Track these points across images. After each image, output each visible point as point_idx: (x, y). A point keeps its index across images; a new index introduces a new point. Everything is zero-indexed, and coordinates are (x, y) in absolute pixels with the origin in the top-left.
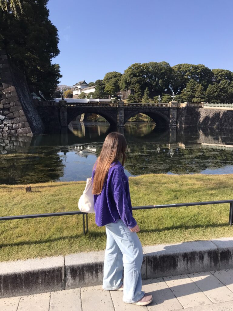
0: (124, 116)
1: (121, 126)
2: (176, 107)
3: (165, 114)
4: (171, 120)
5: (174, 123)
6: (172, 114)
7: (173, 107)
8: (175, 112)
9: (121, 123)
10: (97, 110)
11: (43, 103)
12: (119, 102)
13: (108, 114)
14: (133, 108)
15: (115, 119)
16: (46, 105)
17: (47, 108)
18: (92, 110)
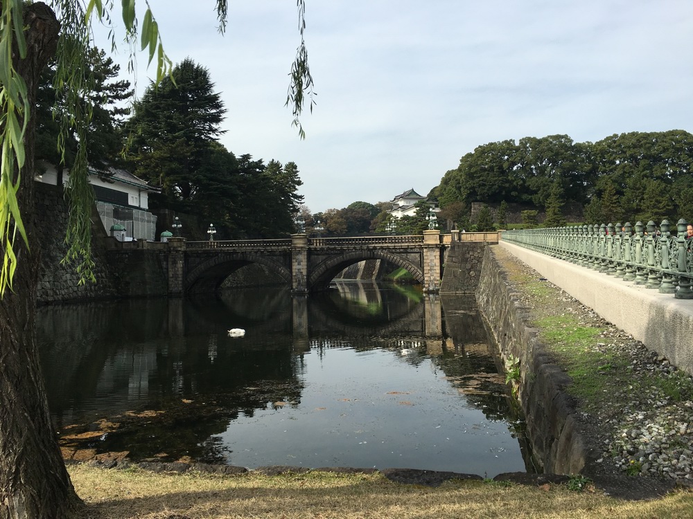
2: (436, 245)
3: (413, 262)
4: (425, 275)
5: (435, 284)
6: (428, 261)
7: (429, 245)
8: (435, 256)
9: (299, 284)
10: (246, 257)
11: (124, 244)
12: (294, 237)
13: (272, 263)
14: (330, 250)
15: (287, 275)
16: (129, 247)
17: (130, 254)
18: (237, 256)
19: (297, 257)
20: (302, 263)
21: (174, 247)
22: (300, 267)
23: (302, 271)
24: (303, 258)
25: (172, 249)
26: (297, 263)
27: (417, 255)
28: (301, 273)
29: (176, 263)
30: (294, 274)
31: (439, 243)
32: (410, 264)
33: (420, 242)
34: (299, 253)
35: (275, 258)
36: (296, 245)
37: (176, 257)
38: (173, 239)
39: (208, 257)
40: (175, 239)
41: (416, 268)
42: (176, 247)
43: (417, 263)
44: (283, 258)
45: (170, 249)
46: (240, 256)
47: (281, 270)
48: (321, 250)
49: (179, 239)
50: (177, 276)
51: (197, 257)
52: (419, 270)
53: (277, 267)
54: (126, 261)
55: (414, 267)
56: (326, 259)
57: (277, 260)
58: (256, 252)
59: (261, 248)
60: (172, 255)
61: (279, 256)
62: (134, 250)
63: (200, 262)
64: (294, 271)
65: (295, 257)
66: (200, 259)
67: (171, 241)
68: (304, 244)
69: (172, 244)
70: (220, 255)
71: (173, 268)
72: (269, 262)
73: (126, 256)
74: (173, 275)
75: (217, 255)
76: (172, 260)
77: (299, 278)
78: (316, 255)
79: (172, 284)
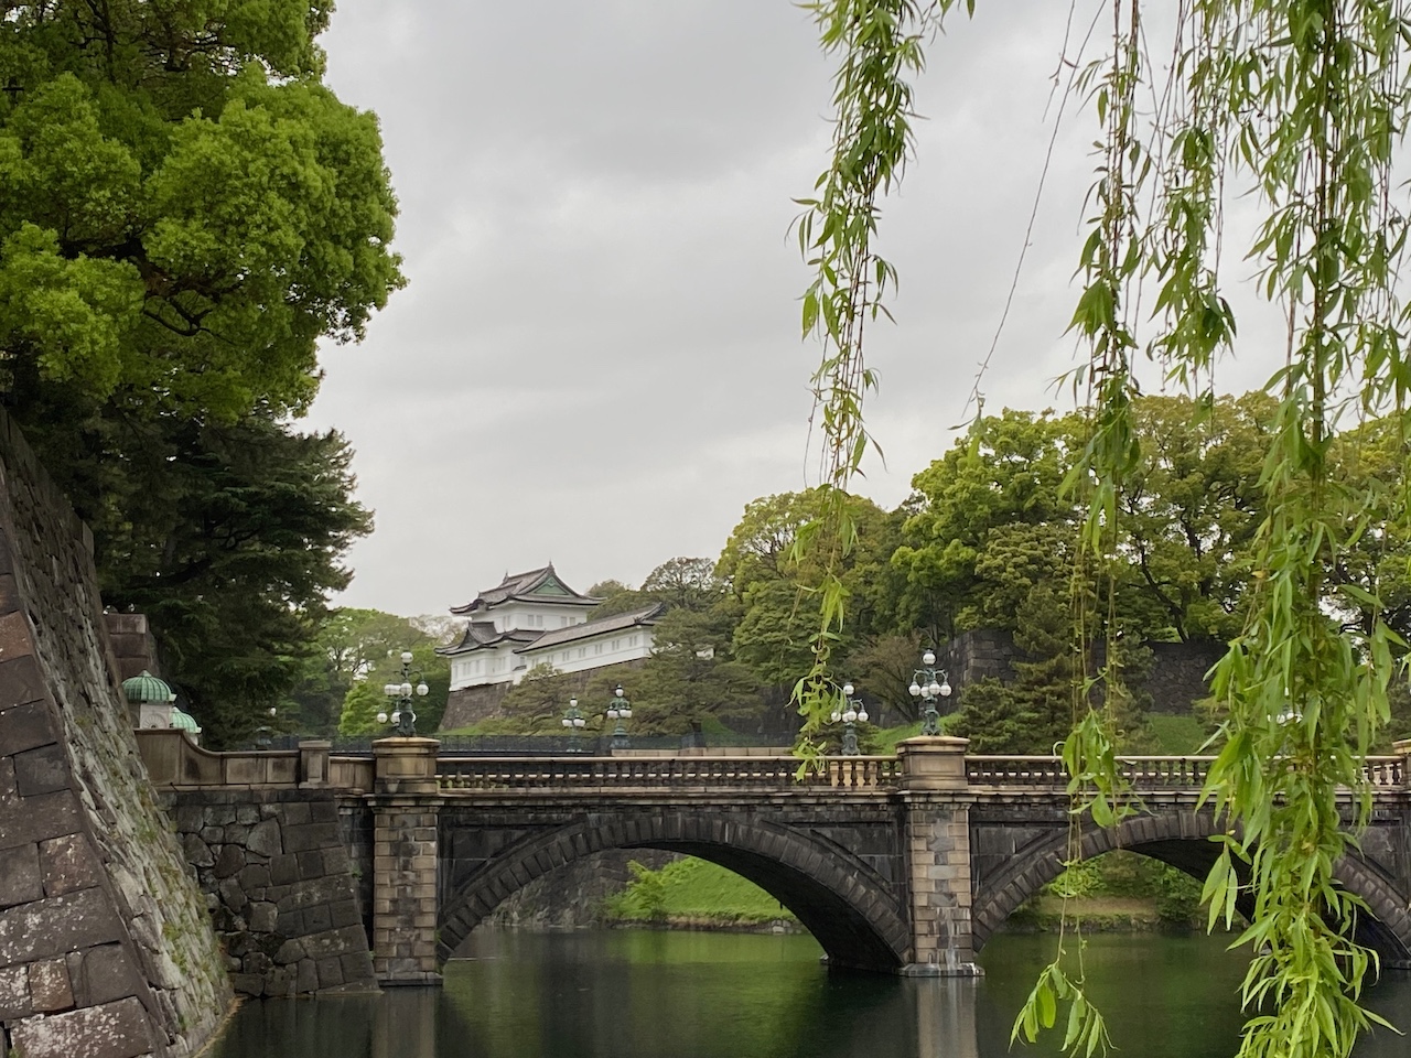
0: (967, 873)
1: (945, 976)
3: (1370, 862)
9: (942, 943)
10: (710, 826)
11: (231, 764)
12: (918, 749)
13: (819, 856)
14: (1054, 804)
15: (881, 907)
16: (256, 779)
17: (268, 808)
18: (668, 824)
19: (932, 831)
20: (952, 857)
21: (402, 782)
22: (944, 872)
23: (953, 888)
24: (954, 834)
25: (393, 788)
26: (932, 856)
28: (951, 896)
29: (410, 852)
30: (921, 901)
32: (1359, 869)
34: (942, 814)
35: (827, 832)
36: (926, 783)
37: (411, 822)
38: (401, 745)
39: (539, 826)
40: (409, 745)
41: (1380, 883)
42: (413, 782)
43: (1384, 865)
44: (862, 833)
45: (385, 791)
46: (684, 822)
47: (856, 885)
48: (1014, 803)
49: (428, 746)
50: (413, 907)
51: (492, 826)
52: (1390, 892)
53: (840, 872)
54: (254, 840)
55: (1374, 877)
56: (1033, 842)
57: (838, 841)
58: (749, 808)
59: (768, 790)
60: (392, 819)
61: (841, 824)
62: (286, 793)
63: (504, 847)
64: (918, 887)
65: (923, 831)
66: (505, 837)
67: (388, 756)
68: (957, 778)
69: (392, 768)
70: (593, 816)
71: (395, 875)
72: (806, 850)
73: (250, 815)
74: (393, 901)
75: (581, 818)
76: (394, 836)
77: (941, 916)
78: (995, 823)
79: (389, 945)
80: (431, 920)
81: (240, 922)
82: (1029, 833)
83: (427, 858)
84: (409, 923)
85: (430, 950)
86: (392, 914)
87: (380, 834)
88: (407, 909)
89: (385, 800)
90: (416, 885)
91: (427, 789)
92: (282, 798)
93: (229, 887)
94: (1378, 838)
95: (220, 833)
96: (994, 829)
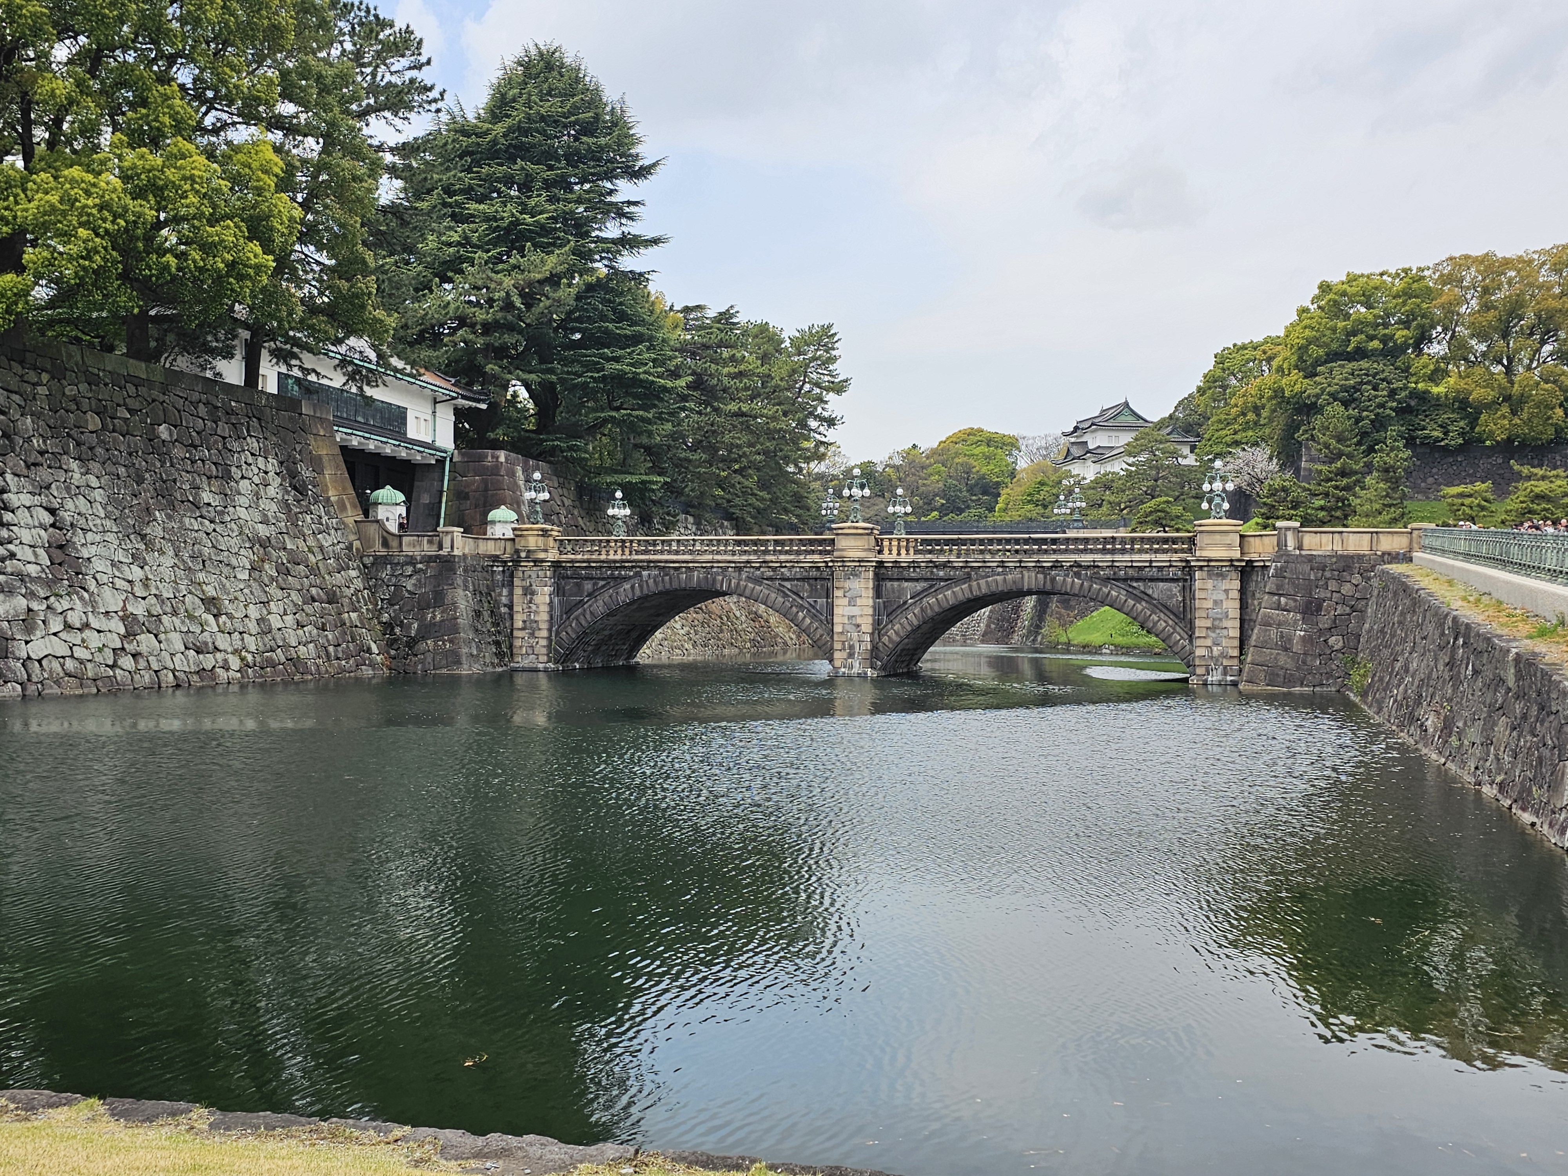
0: (870, 611)
1: (851, 676)
2: (1231, 561)
3: (1164, 607)
4: (1198, 642)
5: (1225, 667)
6: (1209, 604)
7: (1209, 561)
8: (1226, 591)
9: (851, 655)
10: (714, 580)
11: (405, 540)
12: (840, 531)
13: (781, 599)
14: (936, 567)
15: (820, 632)
16: (418, 549)
17: (420, 566)
18: (689, 579)
19: (847, 584)
20: (859, 601)
21: (529, 551)
22: (855, 611)
23: (859, 621)
24: (862, 586)
25: (523, 555)
26: (846, 601)
27: (1175, 588)
28: (858, 626)
29: (533, 593)
30: (838, 629)
31: (1238, 555)
32: (1153, 612)
33: (1183, 551)
34: (855, 574)
35: (788, 584)
36: (845, 554)
37: (534, 576)
38: (527, 530)
39: (615, 578)
40: (531, 529)
41: (1170, 622)
42: (534, 551)
43: (1175, 610)
44: (810, 585)
45: (519, 557)
46: (698, 577)
47: (805, 617)
48: (909, 567)
49: (542, 530)
50: (535, 625)
51: (587, 578)
52: (1178, 629)
53: (794, 609)
54: (410, 585)
55: (1166, 618)
56: (923, 591)
57: (794, 589)
58: (739, 569)
59: (752, 557)
60: (523, 572)
61: (798, 580)
62: (430, 557)
63: (594, 591)
64: (836, 620)
65: (841, 584)
66: (594, 584)
67: (521, 536)
68: (865, 550)
69: (523, 543)
70: (645, 573)
71: (525, 606)
72: (773, 595)
73: (409, 570)
74: (524, 622)
75: (638, 575)
76: (524, 583)
77: (851, 639)
78: (898, 580)
79: (521, 647)
80: (545, 633)
81: (397, 630)
82: (920, 586)
83: (544, 595)
84: (532, 635)
85: (544, 651)
86: (523, 629)
87: (517, 582)
88: (531, 626)
89: (517, 562)
90: (536, 612)
91: (542, 555)
92: (428, 560)
93: (395, 611)
94: (1171, 591)
95: (394, 580)
96: (896, 584)
